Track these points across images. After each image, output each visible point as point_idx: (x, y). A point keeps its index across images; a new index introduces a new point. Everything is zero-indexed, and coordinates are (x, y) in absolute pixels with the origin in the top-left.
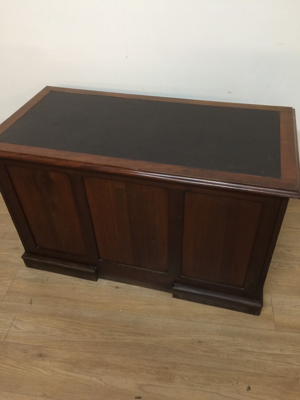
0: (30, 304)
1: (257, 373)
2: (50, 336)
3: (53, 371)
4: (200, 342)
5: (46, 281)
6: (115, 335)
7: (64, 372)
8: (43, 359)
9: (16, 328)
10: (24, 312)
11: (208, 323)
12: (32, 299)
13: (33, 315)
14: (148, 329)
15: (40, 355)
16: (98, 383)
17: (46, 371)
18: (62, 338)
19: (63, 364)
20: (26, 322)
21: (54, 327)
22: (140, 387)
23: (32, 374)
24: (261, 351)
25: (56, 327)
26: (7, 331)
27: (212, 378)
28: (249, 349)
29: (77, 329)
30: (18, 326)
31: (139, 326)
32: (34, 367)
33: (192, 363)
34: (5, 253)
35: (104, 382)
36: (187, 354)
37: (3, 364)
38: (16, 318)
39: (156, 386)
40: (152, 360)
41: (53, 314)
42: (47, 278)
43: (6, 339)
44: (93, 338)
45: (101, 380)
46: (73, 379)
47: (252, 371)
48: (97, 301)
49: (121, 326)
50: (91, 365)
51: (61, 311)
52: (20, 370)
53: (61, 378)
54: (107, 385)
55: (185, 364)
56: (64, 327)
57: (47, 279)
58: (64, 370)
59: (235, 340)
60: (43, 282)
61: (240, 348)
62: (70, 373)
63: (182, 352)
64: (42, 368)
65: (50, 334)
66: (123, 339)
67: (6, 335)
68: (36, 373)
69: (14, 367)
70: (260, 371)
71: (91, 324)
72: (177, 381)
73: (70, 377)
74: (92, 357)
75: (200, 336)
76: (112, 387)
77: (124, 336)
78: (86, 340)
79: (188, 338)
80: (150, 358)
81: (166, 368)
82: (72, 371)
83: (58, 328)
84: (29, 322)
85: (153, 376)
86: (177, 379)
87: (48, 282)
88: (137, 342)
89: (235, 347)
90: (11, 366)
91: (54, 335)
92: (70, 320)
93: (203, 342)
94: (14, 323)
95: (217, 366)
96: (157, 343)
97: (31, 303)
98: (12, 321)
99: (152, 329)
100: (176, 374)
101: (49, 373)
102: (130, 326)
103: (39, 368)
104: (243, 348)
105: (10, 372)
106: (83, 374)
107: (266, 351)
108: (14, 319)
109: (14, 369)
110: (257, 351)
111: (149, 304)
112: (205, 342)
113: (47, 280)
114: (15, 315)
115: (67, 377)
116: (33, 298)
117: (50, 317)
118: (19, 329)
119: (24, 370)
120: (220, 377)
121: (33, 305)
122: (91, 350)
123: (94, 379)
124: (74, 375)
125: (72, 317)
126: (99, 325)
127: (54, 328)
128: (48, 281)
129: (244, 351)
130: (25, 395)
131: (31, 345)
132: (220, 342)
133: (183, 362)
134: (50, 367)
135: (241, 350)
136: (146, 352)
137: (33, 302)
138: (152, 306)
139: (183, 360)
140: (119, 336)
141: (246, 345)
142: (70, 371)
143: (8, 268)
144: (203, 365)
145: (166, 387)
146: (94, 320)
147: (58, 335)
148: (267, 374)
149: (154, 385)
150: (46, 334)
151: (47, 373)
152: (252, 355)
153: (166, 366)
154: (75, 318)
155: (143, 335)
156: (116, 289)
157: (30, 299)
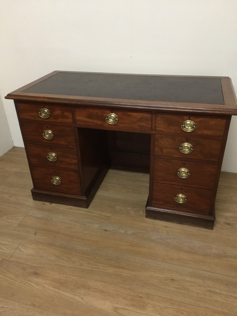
1: (223, 311)
2: (46, 260)
3: (44, 287)
4: (173, 280)
6: (99, 265)
7: (53, 289)
8: (38, 276)
9: (20, 251)
10: (28, 240)
11: (181, 266)
12: (36, 232)
13: (35, 243)
14: (128, 264)
15: (36, 274)
16: (79, 301)
17: (38, 286)
18: (55, 262)
19: (53, 283)
20: (29, 247)
21: (50, 254)
22: (116, 309)
23: (26, 287)
24: (229, 294)
25: (52, 253)
26: (13, 252)
27: (182, 310)
28: (218, 291)
29: (69, 257)
30: (22, 250)
31: (121, 261)
32: (29, 282)
33: (163, 296)
34: (22, 198)
35: (85, 301)
36: (160, 288)
37: (5, 277)
38: (21, 244)
39: (130, 310)
40: (129, 289)
41: (52, 244)
43: (10, 258)
44: (81, 266)
45: (82, 299)
46: (59, 296)
47: (219, 309)
48: (88, 239)
49: (105, 260)
50: (76, 286)
51: (58, 243)
52: (17, 283)
53: (49, 293)
54: (87, 303)
55: (157, 296)
56: (59, 255)
58: (53, 287)
59: (205, 282)
60: (48, 220)
61: (209, 289)
62: (57, 290)
63: (156, 286)
64: (35, 283)
65: (46, 259)
66: (106, 270)
67: (11, 255)
68: (29, 287)
69: (13, 279)
70: (227, 311)
71: (81, 255)
72: (148, 309)
73: (57, 294)
74: (78, 280)
75: (173, 276)
76: (91, 306)
77: (107, 267)
78: (75, 266)
79: (162, 276)
80: (127, 287)
81: (140, 297)
82: (59, 289)
83: (54, 255)
84: (31, 248)
85: (128, 302)
86: (149, 307)
87: (51, 221)
88: (117, 273)
89: (205, 288)
90: (10, 278)
91: (49, 260)
92: (64, 250)
93: (176, 281)
94: (19, 247)
95: (187, 302)
96: (135, 276)
97: (35, 234)
98: (18, 246)
99: (131, 265)
100: (148, 303)
101: (40, 288)
102: (112, 260)
103: (33, 283)
104: (212, 290)
105: (9, 283)
106: (68, 293)
107: (234, 295)
108: (20, 244)
109: (12, 281)
110: (225, 293)
111: (131, 246)
112: (178, 281)
113: (51, 219)
114: (22, 241)
115: (54, 293)
116: (37, 231)
117: (48, 246)
118: (22, 252)
119: (20, 283)
120: (189, 311)
121: (37, 236)
122: (77, 275)
123: (77, 298)
124: (61, 292)
125: (66, 248)
126: (87, 256)
129: (213, 292)
130: (17, 303)
131: (29, 265)
132: (190, 282)
133: (156, 294)
134: (42, 283)
135: (210, 291)
136: (124, 282)
137: (37, 233)
138: (134, 247)
139: (156, 293)
140: (103, 266)
141: (215, 287)
142: (57, 288)
143: (23, 208)
144: (173, 299)
145: (139, 312)
146: (83, 252)
147: (52, 260)
148: (234, 314)
149: (127, 310)
150: (43, 258)
151: (38, 287)
152: (221, 297)
153: (140, 295)
154: (68, 249)
155: (124, 268)
156: (105, 232)
157: (35, 231)
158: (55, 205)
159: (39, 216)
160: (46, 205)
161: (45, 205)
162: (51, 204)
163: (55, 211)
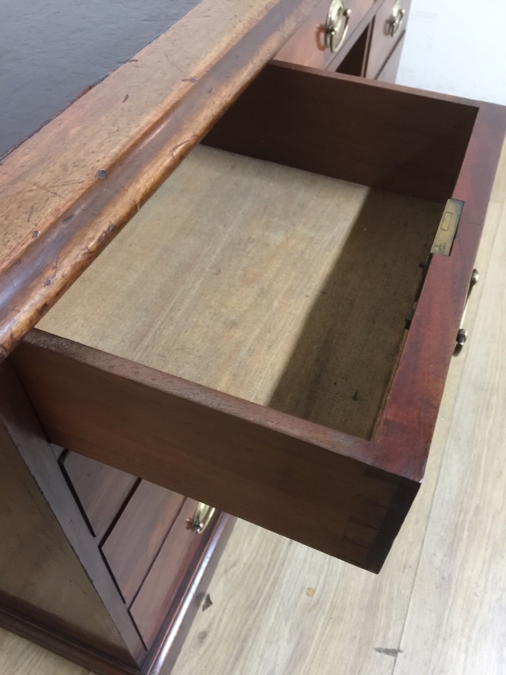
0: (399, 654)
5: (316, 597)
12: (379, 650)
13: (440, 645)
14: (497, 369)
21: (487, 579)
29: (493, 517)
31: (489, 382)
41: (443, 578)
42: (304, 594)
51: (434, 555)
56: (486, 549)
57: (307, 594)
60: (314, 606)
71: (481, 480)
83: (489, 566)
87: (317, 592)
92: (466, 533)
97: (394, 652)
102: (489, 401)
113: (311, 592)
116: (377, 645)
117: (453, 591)
121: (401, 648)
125: (457, 525)
127: (490, 578)
128: (314, 592)
137: (391, 646)
146: (468, 473)
154: (461, 518)
157: (378, 654)
158: (221, 584)
159: (283, 650)
160: (211, 624)
161: (211, 635)
162: (212, 600)
163: (259, 582)
